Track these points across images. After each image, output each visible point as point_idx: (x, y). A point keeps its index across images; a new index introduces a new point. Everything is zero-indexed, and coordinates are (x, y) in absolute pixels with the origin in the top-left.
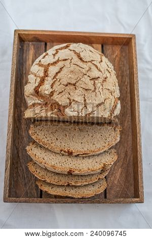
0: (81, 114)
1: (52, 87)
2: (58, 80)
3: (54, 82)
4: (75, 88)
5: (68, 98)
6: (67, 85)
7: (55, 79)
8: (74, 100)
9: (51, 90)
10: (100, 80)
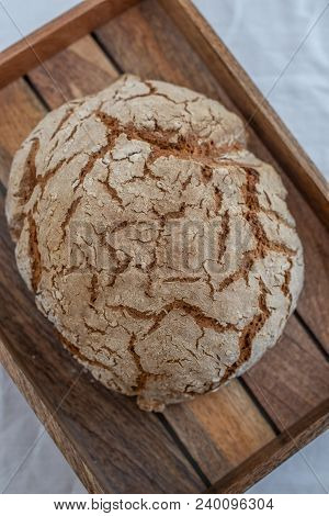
0: (107, 161)
1: (217, 190)
2: (212, 213)
3: (219, 205)
4: (155, 212)
5: (158, 178)
6: (182, 209)
7: (220, 212)
8: (142, 179)
9: (214, 181)
10: (105, 279)
